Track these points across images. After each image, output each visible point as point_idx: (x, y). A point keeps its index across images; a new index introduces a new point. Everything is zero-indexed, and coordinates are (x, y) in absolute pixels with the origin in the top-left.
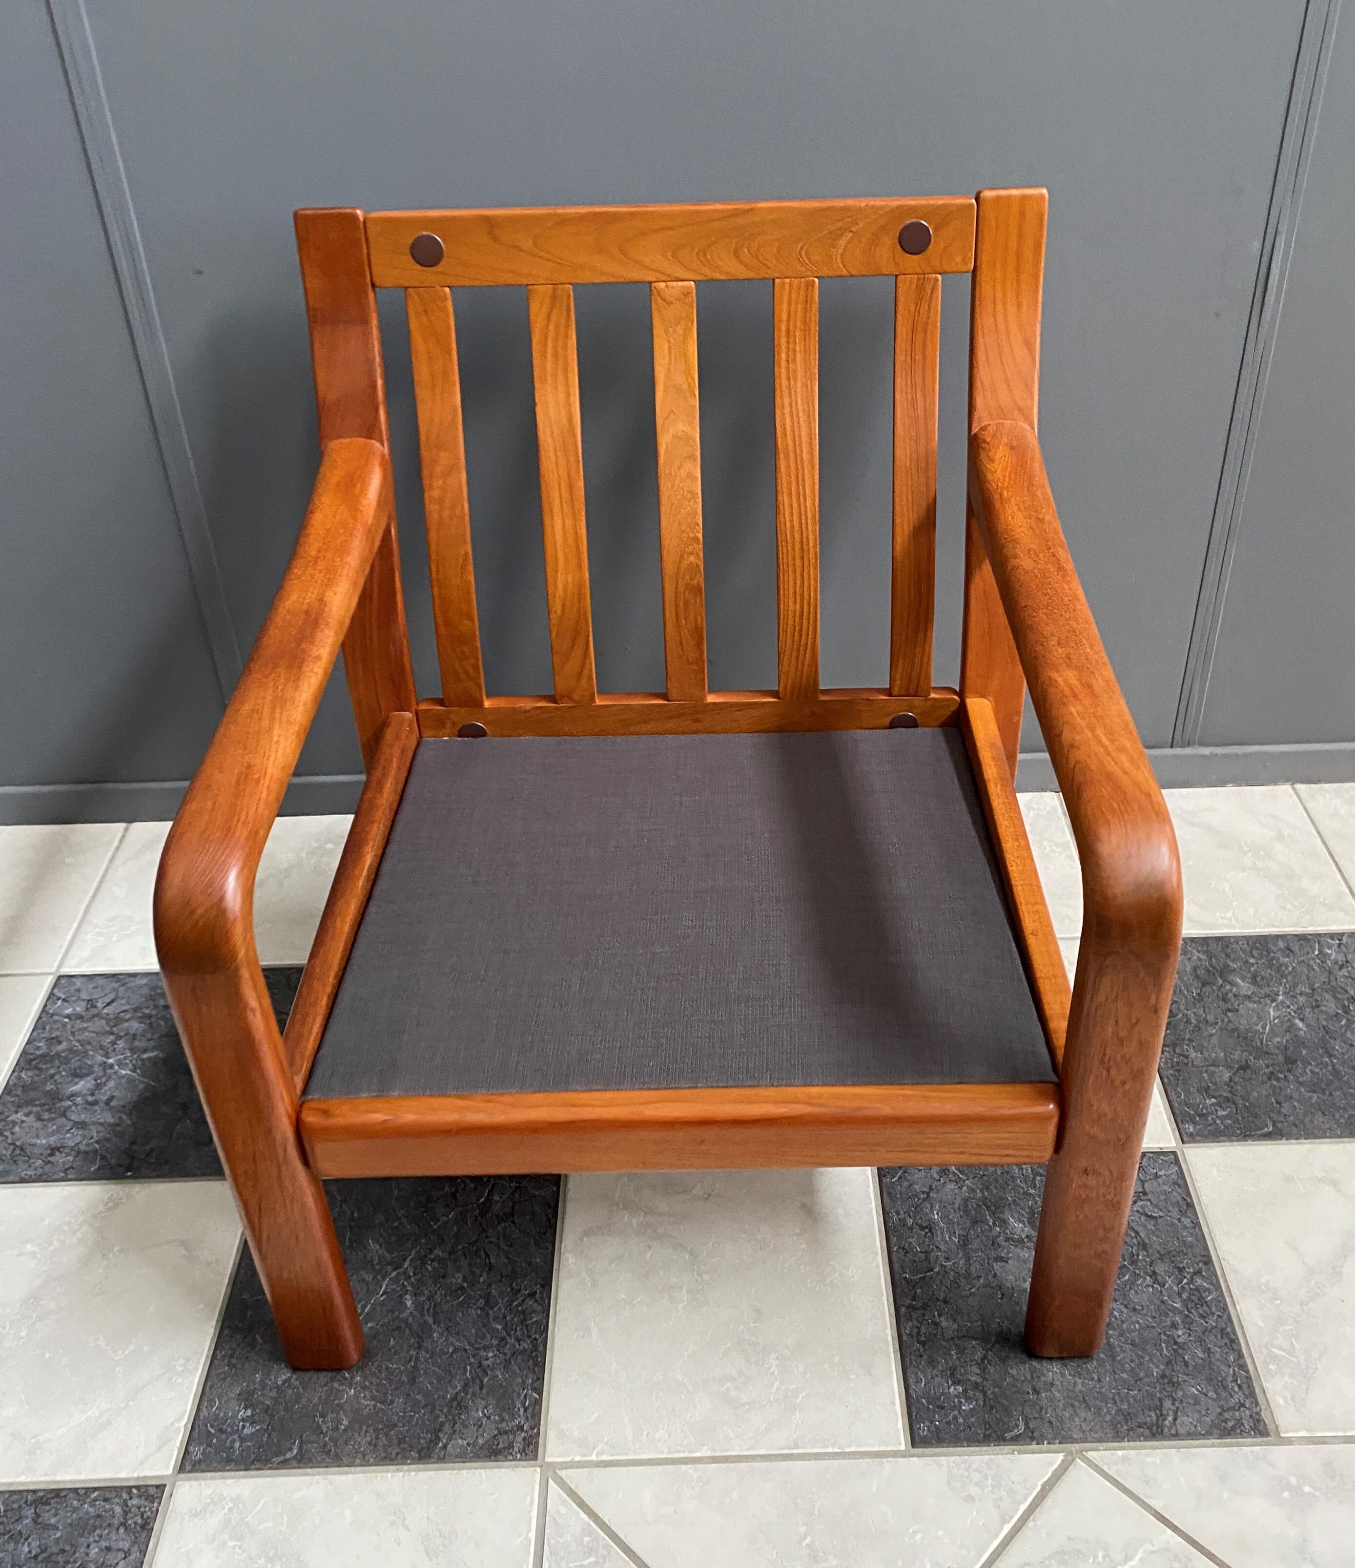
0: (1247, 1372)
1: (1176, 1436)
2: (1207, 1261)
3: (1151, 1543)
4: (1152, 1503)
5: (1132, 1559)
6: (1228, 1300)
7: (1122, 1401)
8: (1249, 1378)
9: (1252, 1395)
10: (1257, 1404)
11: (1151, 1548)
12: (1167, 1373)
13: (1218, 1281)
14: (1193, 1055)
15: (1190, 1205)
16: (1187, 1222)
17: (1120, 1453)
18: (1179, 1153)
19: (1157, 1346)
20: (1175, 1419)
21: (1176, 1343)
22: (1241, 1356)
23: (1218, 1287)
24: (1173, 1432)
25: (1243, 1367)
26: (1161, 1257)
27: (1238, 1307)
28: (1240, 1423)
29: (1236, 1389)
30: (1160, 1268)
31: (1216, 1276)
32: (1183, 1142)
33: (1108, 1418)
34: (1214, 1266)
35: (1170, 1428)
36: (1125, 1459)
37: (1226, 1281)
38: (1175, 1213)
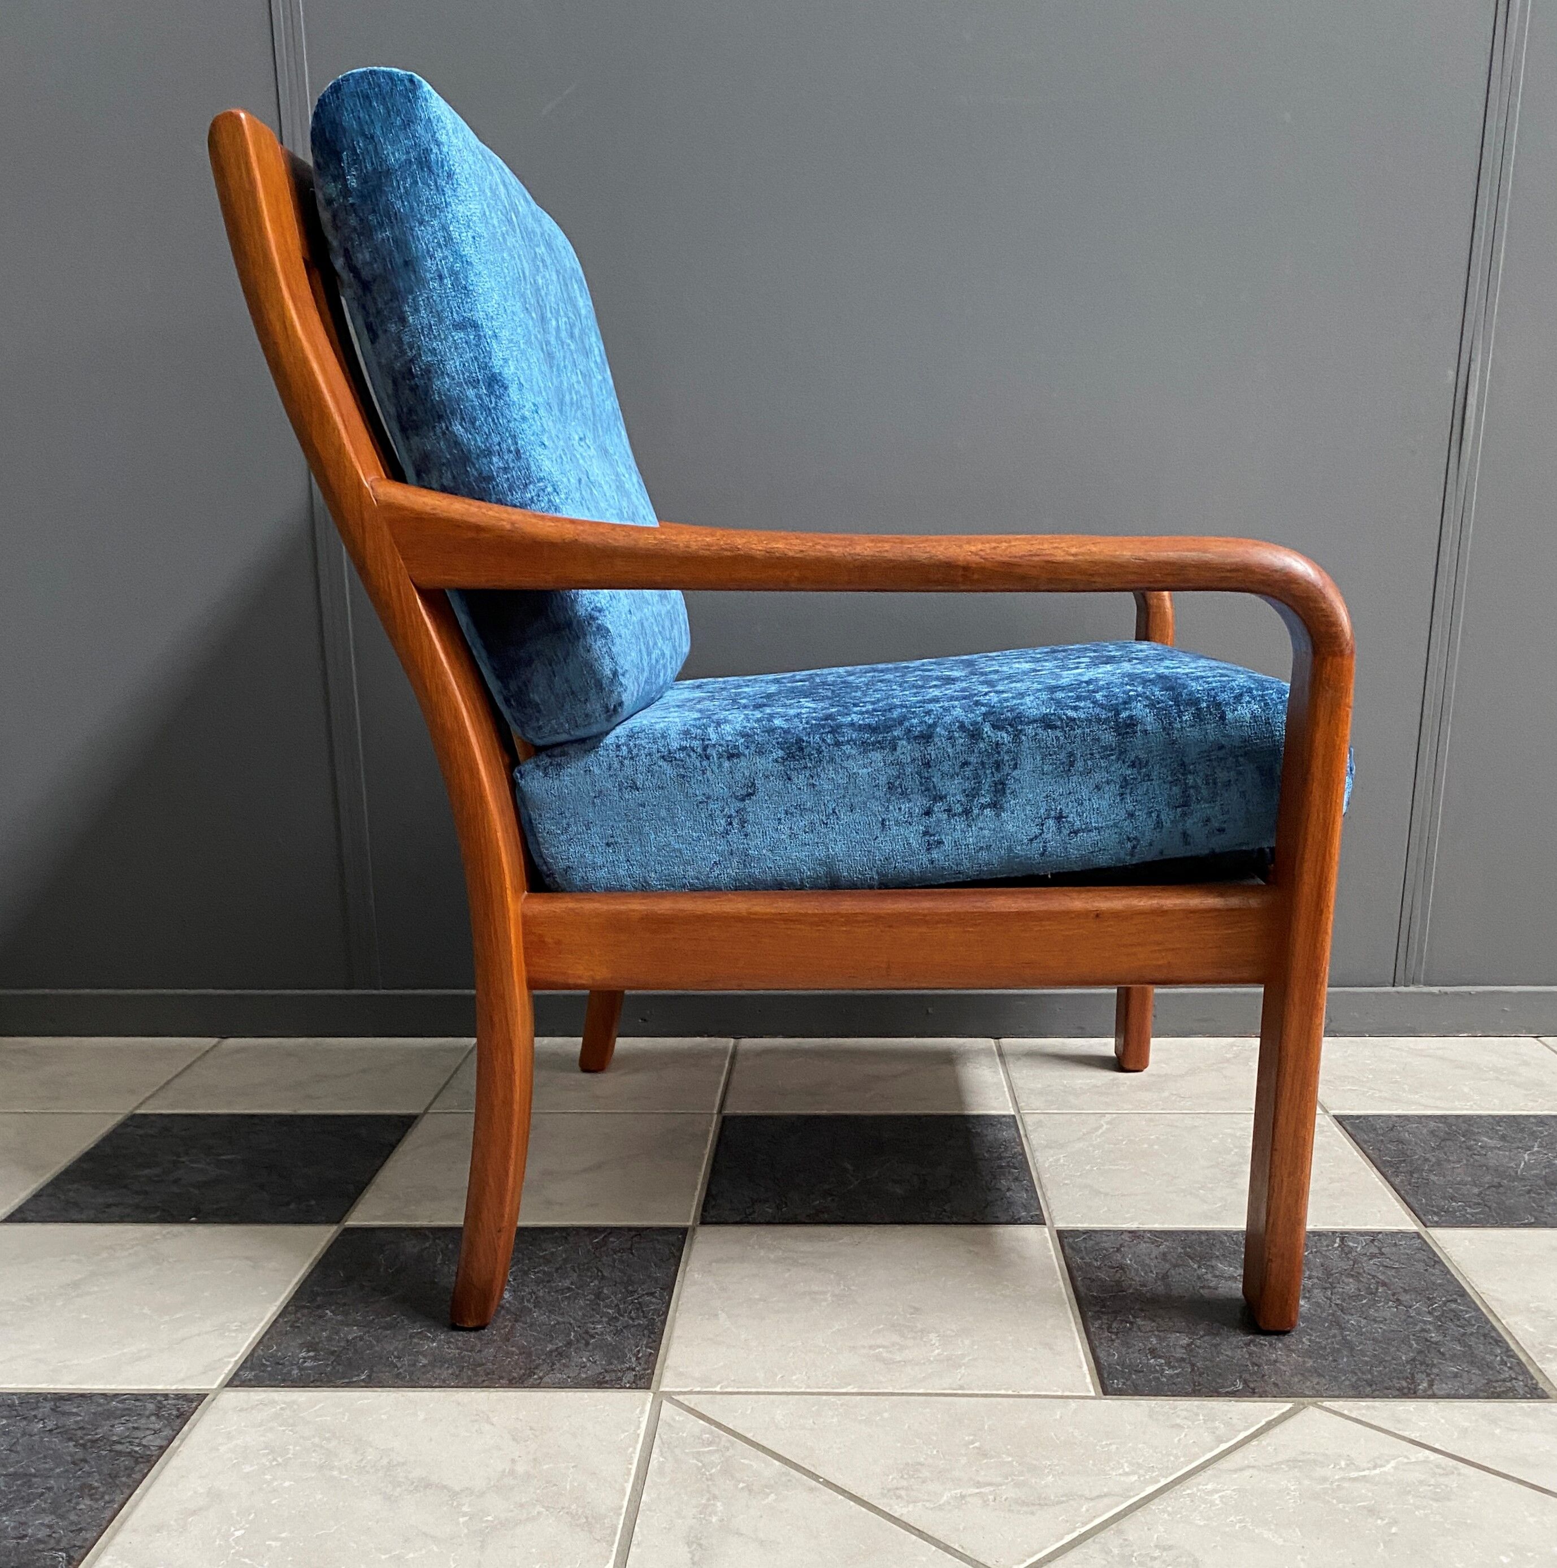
0: (1518, 1359)
1: (1433, 1396)
2: (1463, 1294)
3: (1406, 1457)
4: (1406, 1434)
5: (1382, 1466)
6: (1491, 1318)
7: (1363, 1373)
8: (1520, 1363)
9: (1526, 1372)
10: (1532, 1378)
11: (1406, 1460)
12: (1419, 1358)
13: (1477, 1306)
14: (1433, 1178)
15: (1439, 1262)
16: (1437, 1272)
17: (1364, 1404)
18: (1423, 1234)
19: (1405, 1341)
20: (1431, 1385)
21: (1427, 1340)
22: (1508, 1349)
23: (1477, 1309)
24: (1430, 1392)
25: (1515, 1356)
26: (1405, 1291)
27: (1503, 1322)
28: (1512, 1389)
29: (1506, 1369)
30: (1405, 1298)
31: (1474, 1303)
32: (1426, 1226)
33: (1347, 1383)
34: (1470, 1297)
35: (1425, 1391)
36: (1368, 1408)
37: (1487, 1307)
38: (1420, 1267)
